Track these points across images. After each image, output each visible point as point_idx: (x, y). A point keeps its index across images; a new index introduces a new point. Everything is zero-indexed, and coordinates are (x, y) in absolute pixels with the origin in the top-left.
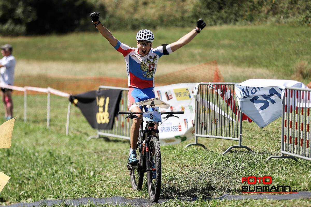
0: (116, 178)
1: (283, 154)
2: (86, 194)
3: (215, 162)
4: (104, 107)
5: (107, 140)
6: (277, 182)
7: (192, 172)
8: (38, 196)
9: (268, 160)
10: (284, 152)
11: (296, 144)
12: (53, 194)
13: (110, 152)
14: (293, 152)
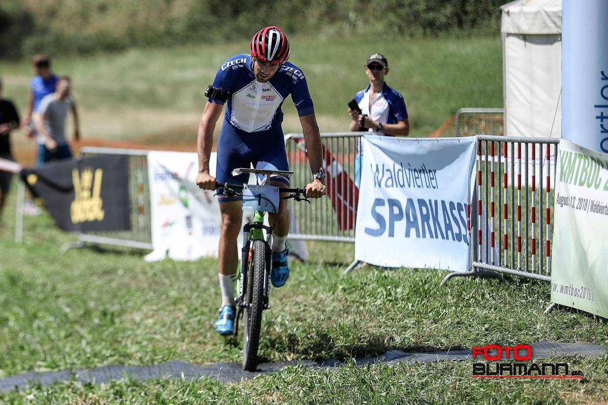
0: (155, 324)
1: (475, 268)
2: (111, 359)
3: (341, 287)
4: (91, 189)
5: (98, 249)
6: (484, 324)
7: (302, 309)
8: (14, 364)
9: (446, 281)
10: (478, 264)
11: (506, 248)
12: (45, 360)
13: (120, 272)
14: (499, 264)
